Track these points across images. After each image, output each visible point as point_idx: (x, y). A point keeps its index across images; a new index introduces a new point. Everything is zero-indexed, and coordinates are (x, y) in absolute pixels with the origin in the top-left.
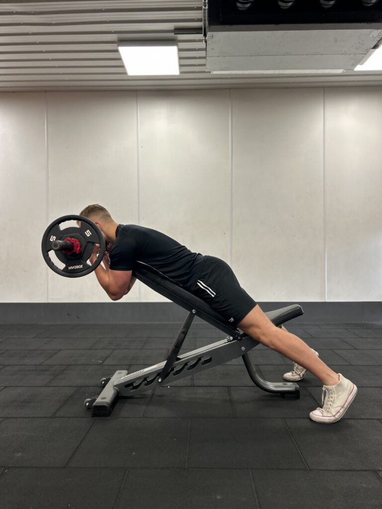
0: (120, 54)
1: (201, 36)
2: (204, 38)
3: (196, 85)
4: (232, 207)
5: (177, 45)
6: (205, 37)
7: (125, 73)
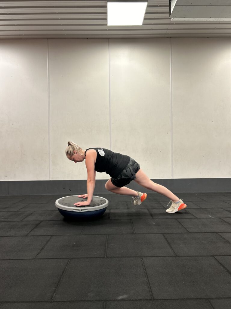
0: (107, 9)
3: (149, 34)
4: (172, 115)
5: (147, 2)
7: (106, 25)
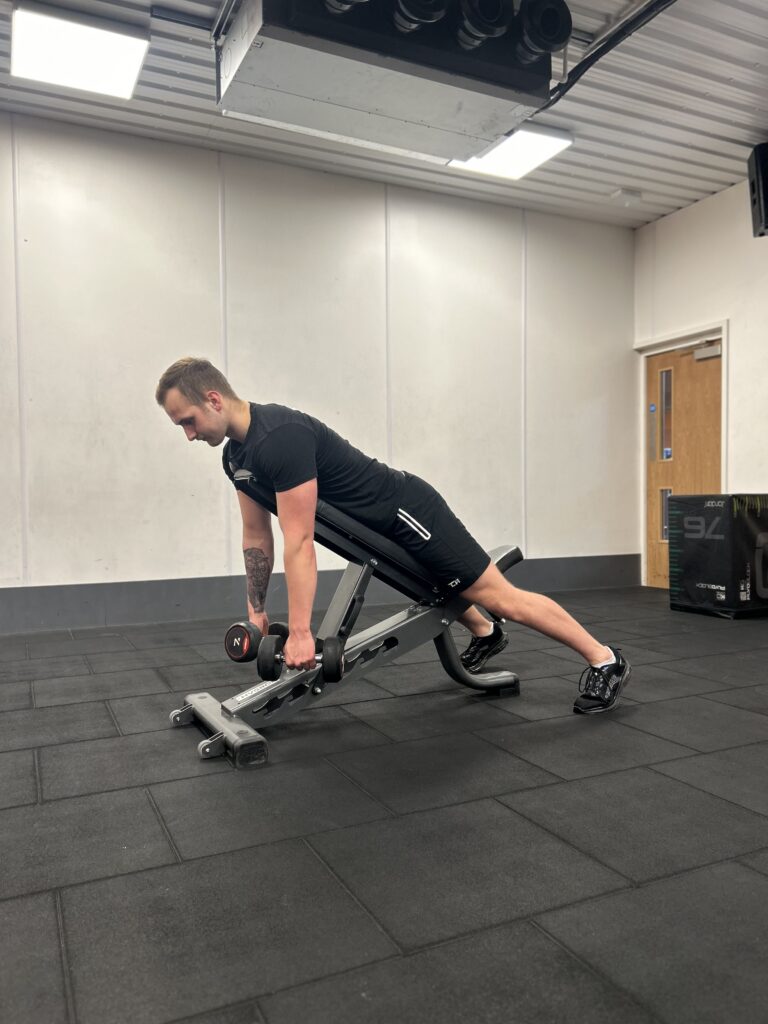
0: (10, 27)
1: (206, 36)
2: (213, 41)
3: (152, 128)
5: (149, 40)
6: (216, 40)
7: (7, 71)
